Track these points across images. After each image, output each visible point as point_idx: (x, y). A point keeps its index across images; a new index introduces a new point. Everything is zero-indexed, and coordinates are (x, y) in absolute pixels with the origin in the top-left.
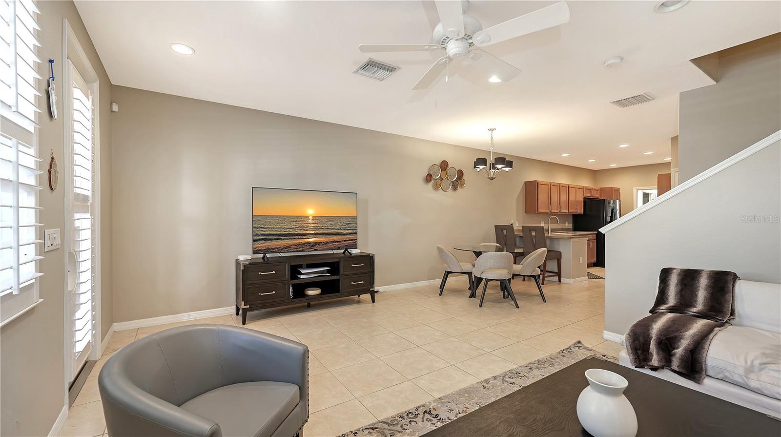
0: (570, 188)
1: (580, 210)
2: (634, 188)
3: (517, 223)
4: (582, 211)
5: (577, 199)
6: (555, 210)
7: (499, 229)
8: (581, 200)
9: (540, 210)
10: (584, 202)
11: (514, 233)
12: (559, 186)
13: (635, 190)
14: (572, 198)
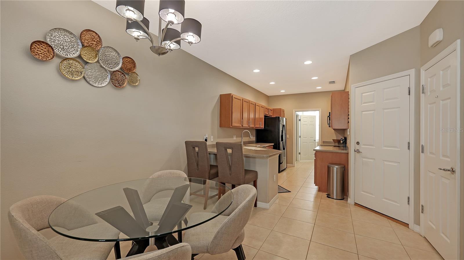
0: (256, 106)
1: (262, 126)
2: (293, 110)
3: (212, 137)
4: (263, 127)
5: (260, 117)
6: (245, 125)
7: (190, 145)
8: (262, 117)
9: (234, 124)
10: (265, 118)
11: (206, 149)
12: (248, 102)
13: (294, 112)
14: (257, 116)
